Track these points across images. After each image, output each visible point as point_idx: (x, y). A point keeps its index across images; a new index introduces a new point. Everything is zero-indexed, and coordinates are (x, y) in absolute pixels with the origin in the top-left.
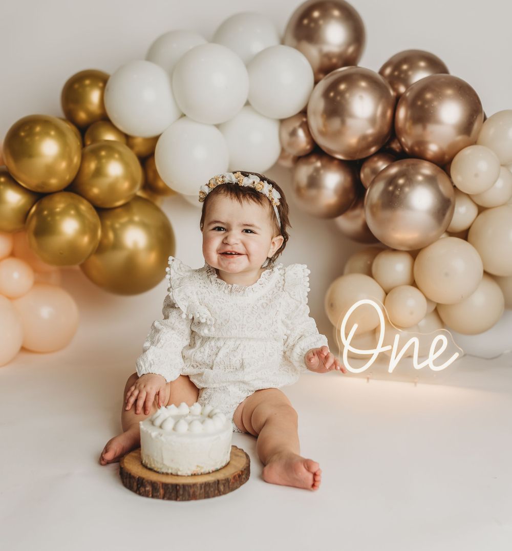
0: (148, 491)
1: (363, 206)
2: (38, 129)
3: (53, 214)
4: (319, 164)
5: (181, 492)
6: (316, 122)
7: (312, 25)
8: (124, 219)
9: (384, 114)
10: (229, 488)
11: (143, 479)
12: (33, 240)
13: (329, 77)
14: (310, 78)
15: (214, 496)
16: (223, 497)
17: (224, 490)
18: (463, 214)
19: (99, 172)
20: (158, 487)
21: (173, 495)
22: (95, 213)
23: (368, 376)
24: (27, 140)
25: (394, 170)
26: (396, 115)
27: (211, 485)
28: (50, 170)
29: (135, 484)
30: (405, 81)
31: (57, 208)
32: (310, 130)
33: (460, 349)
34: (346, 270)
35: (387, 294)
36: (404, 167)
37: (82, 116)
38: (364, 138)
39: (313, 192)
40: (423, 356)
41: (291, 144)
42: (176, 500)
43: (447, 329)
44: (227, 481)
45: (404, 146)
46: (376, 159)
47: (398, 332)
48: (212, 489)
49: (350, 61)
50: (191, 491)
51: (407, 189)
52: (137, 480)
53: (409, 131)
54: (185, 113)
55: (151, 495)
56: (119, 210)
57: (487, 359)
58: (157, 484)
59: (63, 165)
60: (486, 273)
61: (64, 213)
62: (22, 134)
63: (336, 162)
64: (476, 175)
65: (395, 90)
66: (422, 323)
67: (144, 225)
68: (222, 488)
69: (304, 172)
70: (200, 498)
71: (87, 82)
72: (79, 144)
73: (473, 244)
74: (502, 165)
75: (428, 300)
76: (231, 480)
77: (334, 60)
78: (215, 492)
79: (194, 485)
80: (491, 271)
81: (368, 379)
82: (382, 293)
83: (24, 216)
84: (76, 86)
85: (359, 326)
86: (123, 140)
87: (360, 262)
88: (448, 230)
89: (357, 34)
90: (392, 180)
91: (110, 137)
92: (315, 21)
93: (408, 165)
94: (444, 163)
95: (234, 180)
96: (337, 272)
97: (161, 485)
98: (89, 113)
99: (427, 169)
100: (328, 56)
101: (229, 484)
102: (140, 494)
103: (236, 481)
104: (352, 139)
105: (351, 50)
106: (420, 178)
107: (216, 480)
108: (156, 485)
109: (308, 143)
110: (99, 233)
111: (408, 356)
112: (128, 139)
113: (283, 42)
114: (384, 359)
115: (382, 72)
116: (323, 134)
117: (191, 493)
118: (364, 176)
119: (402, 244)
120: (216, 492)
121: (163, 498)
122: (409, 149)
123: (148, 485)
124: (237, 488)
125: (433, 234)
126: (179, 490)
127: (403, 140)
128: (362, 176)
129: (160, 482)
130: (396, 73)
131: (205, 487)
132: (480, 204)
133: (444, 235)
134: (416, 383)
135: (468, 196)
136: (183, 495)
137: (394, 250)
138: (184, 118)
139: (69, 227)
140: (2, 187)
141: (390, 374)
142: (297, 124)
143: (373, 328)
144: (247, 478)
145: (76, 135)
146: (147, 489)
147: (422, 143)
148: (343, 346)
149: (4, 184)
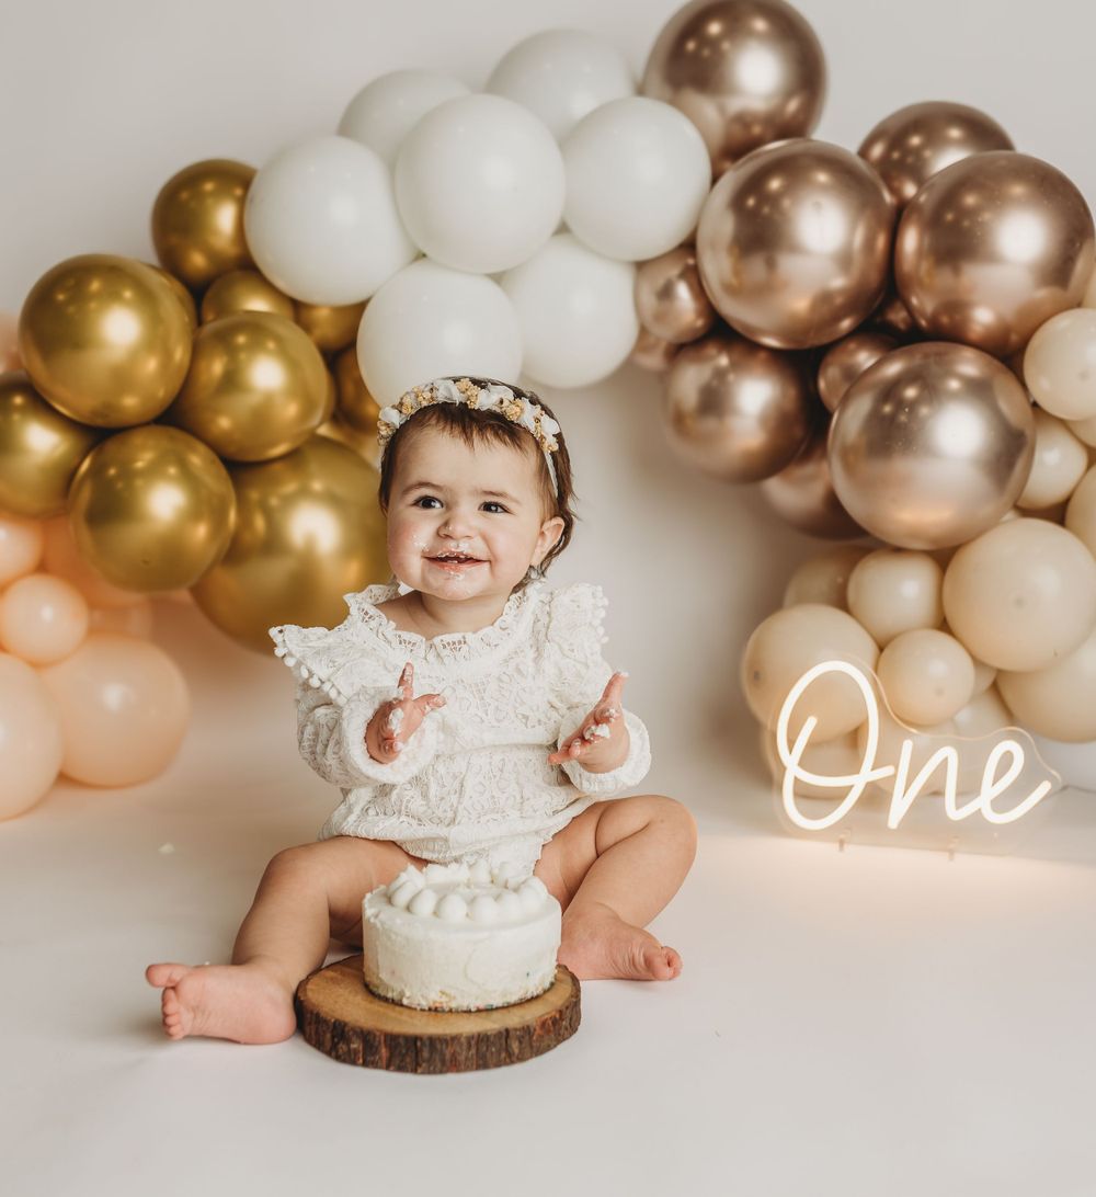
0: (356, 1052)
1: (824, 454)
2: (95, 285)
3: (128, 474)
4: (724, 361)
5: (426, 1054)
6: (716, 265)
7: (706, 52)
8: (290, 487)
9: (869, 244)
10: (531, 1047)
11: (345, 1024)
12: (86, 535)
13: (744, 163)
14: (704, 169)
15: (498, 1065)
16: (518, 1068)
17: (520, 1049)
18: (1053, 466)
19: (232, 381)
20: (376, 1043)
21: (408, 1060)
22: (223, 472)
23: (842, 836)
24: (71, 309)
25: (894, 368)
26: (898, 245)
27: (492, 1039)
28: (122, 377)
29: (329, 1036)
30: (917, 172)
31: (136, 461)
32: (705, 284)
33: (1054, 772)
34: (790, 595)
35: (881, 649)
36: (917, 360)
37: (198, 261)
38: (825, 297)
39: (710, 424)
40: (968, 790)
41: (660, 317)
42: (414, 1071)
43: (1022, 728)
44: (527, 1031)
45: (917, 315)
46: (852, 346)
47: (910, 736)
48: (493, 1049)
49: (794, 128)
51: (924, 411)
52: (331, 1028)
53: (926, 280)
54: (425, 251)
55: (361, 1061)
56: (277, 467)
58: (375, 1036)
59: (151, 365)
61: (154, 471)
62: (61, 297)
63: (762, 355)
64: (1084, 376)
65: (895, 191)
66: (964, 716)
67: (333, 501)
68: (515, 1046)
69: (690, 380)
70: (467, 1069)
71: (209, 186)
72: (187, 319)
73: (1078, 534)
75: (978, 663)
76: (535, 1030)
77: (757, 130)
78: (500, 1054)
79: (455, 1039)
81: (842, 843)
82: (871, 648)
83: (65, 480)
84: (184, 195)
85: (819, 723)
86: (286, 312)
87: (820, 578)
88: (1020, 504)
89: (808, 72)
90: (890, 391)
91: (257, 304)
92: (714, 43)
93: (926, 356)
94: (1009, 350)
95: (458, 398)
96: (768, 601)
97: (382, 1038)
98: (212, 254)
99: (969, 365)
100: (743, 120)
101: (531, 1038)
102: (338, 1058)
103: (548, 1032)
104: (799, 303)
105: (793, 106)
106: (954, 384)
107: (503, 1030)
108: (371, 1037)
109: (699, 314)
110: (232, 516)
111: (934, 792)
112: (298, 309)
113: (641, 90)
114: (876, 797)
115: (864, 152)
116: (732, 291)
117: (448, 1057)
118: (827, 384)
119: (915, 535)
120: (503, 1055)
121: (387, 1068)
122: (927, 320)
123: (354, 1039)
124: (549, 1048)
125: (987, 510)
126: (421, 1050)
127: (914, 301)
128: (822, 384)
129: (381, 1031)
130: (896, 155)
131: (477, 1043)
132: (1091, 441)
133: (1010, 515)
134: (951, 852)
135: (1063, 424)
136: (429, 1061)
137: (898, 551)
138: (421, 262)
139: (164, 502)
140: (16, 417)
141: (890, 830)
142: (673, 271)
143: (852, 728)
144: (573, 1028)
145: (181, 300)
146: (354, 1046)
147: (956, 307)
148: (783, 769)
149: (22, 409)
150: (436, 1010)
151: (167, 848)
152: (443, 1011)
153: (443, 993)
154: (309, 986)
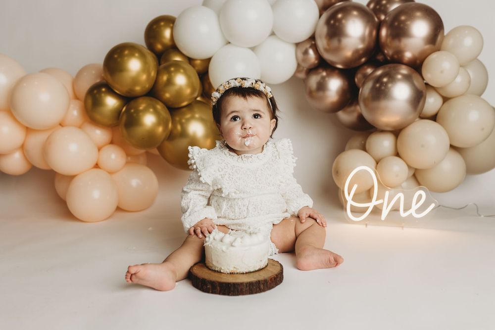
2: (126, 52)
3: (138, 112)
4: (324, 74)
5: (232, 289)
6: (322, 43)
8: (188, 116)
9: (371, 33)
10: (267, 287)
11: (206, 279)
12: (124, 131)
13: (330, 10)
14: (316, 13)
15: (256, 293)
16: (263, 294)
17: (264, 288)
18: (432, 103)
19: (170, 82)
20: (216, 286)
21: (226, 291)
22: (168, 111)
23: (366, 223)
24: (119, 60)
25: (379, 72)
26: (380, 34)
27: (254, 284)
28: (135, 81)
29: (200, 283)
30: (385, 12)
31: (140, 107)
32: (318, 49)
33: (436, 201)
35: (377, 163)
36: (387, 69)
37: (159, 47)
38: (356, 51)
39: (320, 94)
41: (304, 60)
42: (228, 295)
44: (265, 281)
45: (387, 56)
46: (366, 67)
47: (388, 190)
48: (255, 287)
50: (239, 289)
51: (390, 85)
52: (201, 281)
53: (389, 45)
54: (230, 41)
55: (211, 292)
56: (184, 109)
57: (456, 209)
58: (215, 283)
59: (144, 77)
60: (452, 147)
61: (146, 110)
62: (116, 56)
63: (337, 71)
64: (442, 72)
65: (378, 18)
66: (404, 185)
67: (202, 120)
68: (262, 287)
69: (314, 80)
70: (246, 294)
71: (162, 24)
72: (155, 63)
73: (438, 123)
74: (461, 66)
75: (409, 167)
76: (268, 281)
79: (242, 284)
80: (456, 144)
81: (366, 225)
82: (374, 162)
83: (118, 113)
84: (155, 27)
85: (358, 187)
86: (186, 61)
87: (357, 141)
88: (421, 116)
90: (379, 79)
91: (178, 58)
93: (390, 68)
94: (417, 66)
95: (238, 85)
96: (340, 149)
97: (218, 284)
98: (163, 45)
99: (404, 70)
101: (267, 284)
102: (203, 291)
103: (273, 282)
104: (348, 53)
106: (399, 76)
107: (257, 280)
109: (316, 59)
110: (170, 125)
111: (395, 210)
112: (190, 60)
114: (377, 211)
115: (368, 5)
116: (327, 50)
117: (239, 290)
118: (358, 80)
119: (387, 125)
120: (258, 289)
121: (220, 294)
122: (390, 57)
123: (208, 284)
124: (273, 287)
125: (411, 117)
126: (231, 287)
127: (386, 51)
128: (356, 80)
129: (217, 282)
130: (378, 7)
131: (249, 285)
132: (444, 95)
133: (418, 119)
134: (403, 227)
136: (233, 291)
137: (383, 131)
138: (229, 45)
139: (149, 120)
140: (103, 95)
141: (382, 221)
142: (308, 46)
143: (368, 188)
144: (281, 280)
145: (153, 57)
146: (208, 287)
147: (399, 52)
148: (346, 202)
149: (104, 92)
150: (232, 273)
151: (150, 229)
152: (235, 274)
153: (234, 267)
154: (194, 268)
